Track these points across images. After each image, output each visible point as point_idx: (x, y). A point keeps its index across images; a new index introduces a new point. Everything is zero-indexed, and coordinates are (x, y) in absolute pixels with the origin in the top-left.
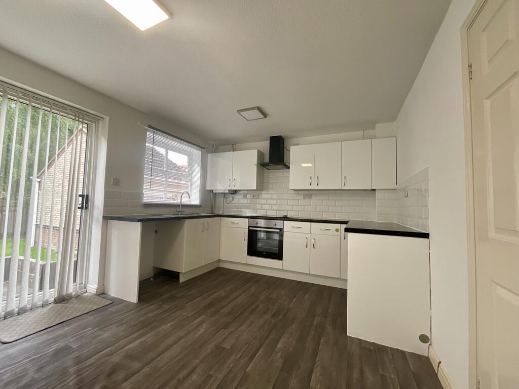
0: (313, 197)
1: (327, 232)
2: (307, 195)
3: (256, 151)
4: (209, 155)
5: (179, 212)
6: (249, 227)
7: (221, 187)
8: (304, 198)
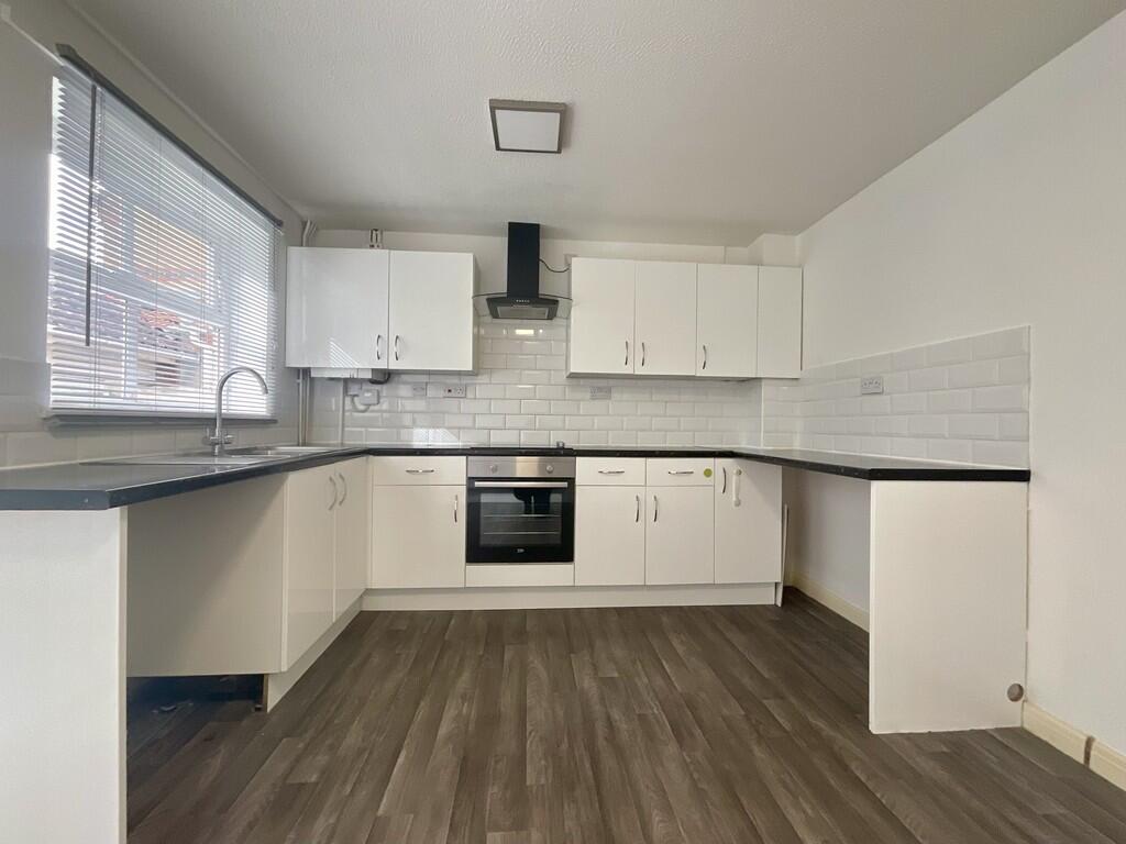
0: (616, 395)
1: (685, 477)
2: (600, 389)
3: (470, 257)
4: (294, 252)
5: (214, 444)
6: (471, 480)
7: (343, 358)
8: (593, 398)
